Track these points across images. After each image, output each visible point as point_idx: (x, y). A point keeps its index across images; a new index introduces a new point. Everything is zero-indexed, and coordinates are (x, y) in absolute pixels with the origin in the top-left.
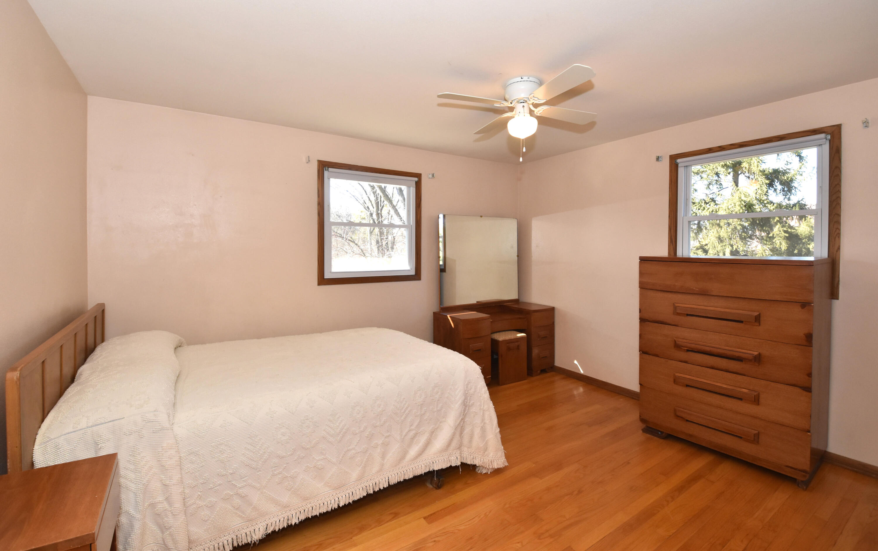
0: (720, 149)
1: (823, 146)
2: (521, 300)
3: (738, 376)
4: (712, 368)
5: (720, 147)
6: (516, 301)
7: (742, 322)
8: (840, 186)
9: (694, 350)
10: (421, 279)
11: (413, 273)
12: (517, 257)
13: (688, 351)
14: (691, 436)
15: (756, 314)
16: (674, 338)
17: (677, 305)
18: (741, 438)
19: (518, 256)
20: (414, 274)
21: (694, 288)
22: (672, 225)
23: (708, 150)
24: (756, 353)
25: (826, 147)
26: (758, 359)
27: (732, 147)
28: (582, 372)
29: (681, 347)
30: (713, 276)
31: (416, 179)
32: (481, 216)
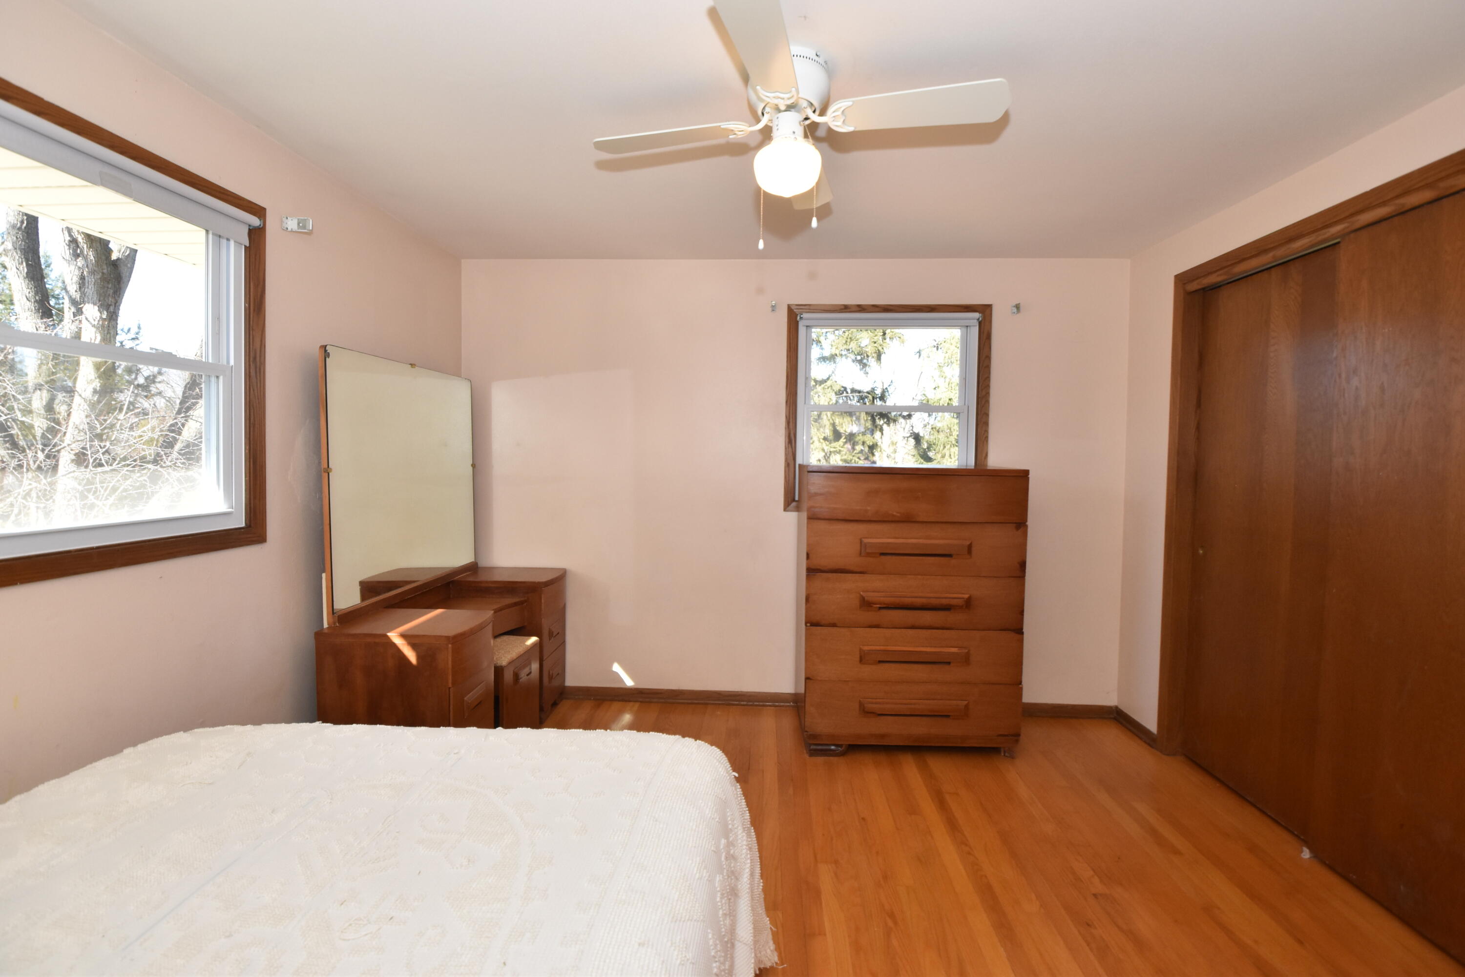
0: (860, 309)
1: (972, 327)
2: (483, 563)
3: (945, 631)
4: (913, 627)
5: (859, 306)
6: (473, 568)
7: (950, 556)
8: (989, 381)
9: (890, 606)
10: (268, 540)
11: (240, 522)
12: (471, 468)
13: (880, 608)
14: (883, 736)
15: (968, 543)
16: (861, 593)
17: (866, 541)
18: (948, 716)
19: (474, 466)
20: (243, 525)
21: (895, 513)
22: (791, 416)
23: (843, 307)
24: (966, 596)
25: (975, 331)
26: (968, 604)
27: (877, 309)
28: (629, 682)
29: (872, 605)
30: (920, 494)
31: (255, 221)
32: (413, 365)
